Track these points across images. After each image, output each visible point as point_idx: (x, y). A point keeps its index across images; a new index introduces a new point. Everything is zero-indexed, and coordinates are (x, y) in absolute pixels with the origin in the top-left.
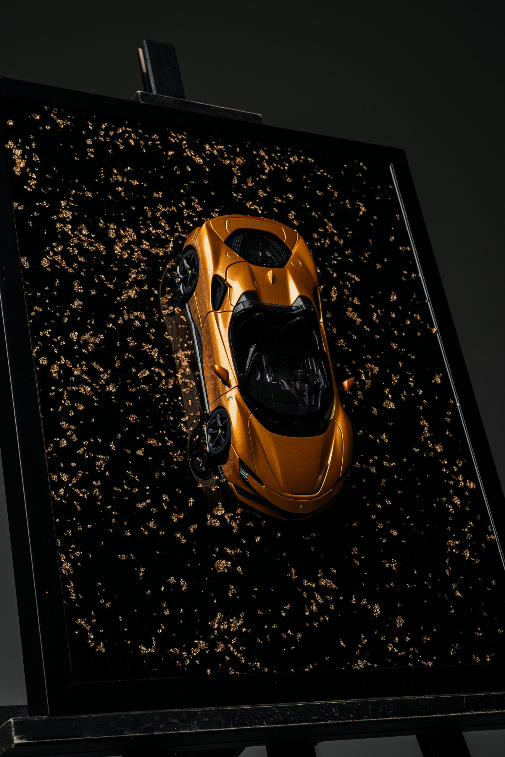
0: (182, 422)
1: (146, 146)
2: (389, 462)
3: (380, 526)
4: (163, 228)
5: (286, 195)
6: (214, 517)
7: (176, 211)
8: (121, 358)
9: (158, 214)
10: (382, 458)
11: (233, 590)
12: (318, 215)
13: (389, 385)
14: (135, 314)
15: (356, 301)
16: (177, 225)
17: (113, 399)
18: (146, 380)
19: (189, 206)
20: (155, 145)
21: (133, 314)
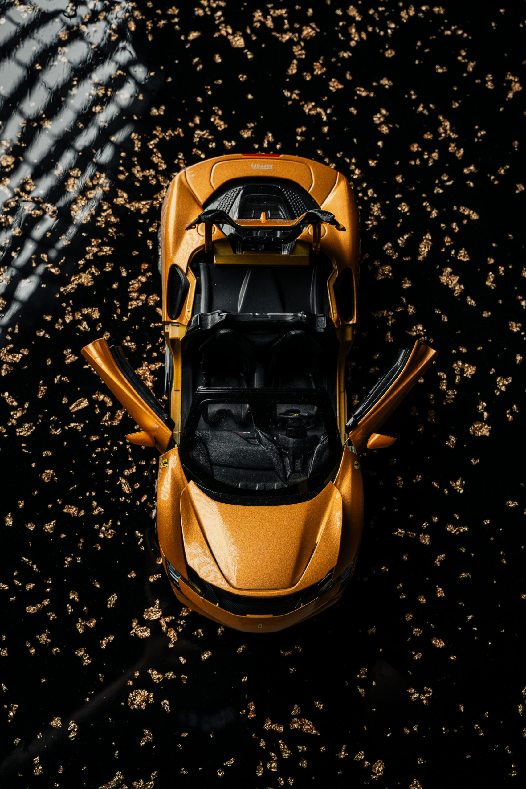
0: (124, 477)
1: (155, 29)
2: (456, 524)
3: (417, 632)
4: (155, 167)
5: (378, 82)
6: (142, 623)
7: (182, 135)
8: (49, 382)
9: (152, 144)
10: (447, 519)
11: (148, 736)
12: (429, 109)
13: (489, 397)
14: (85, 311)
15: (463, 256)
16: (179, 159)
17: (24, 448)
18: (81, 416)
19: (206, 125)
20: (170, 25)
21: (81, 312)
